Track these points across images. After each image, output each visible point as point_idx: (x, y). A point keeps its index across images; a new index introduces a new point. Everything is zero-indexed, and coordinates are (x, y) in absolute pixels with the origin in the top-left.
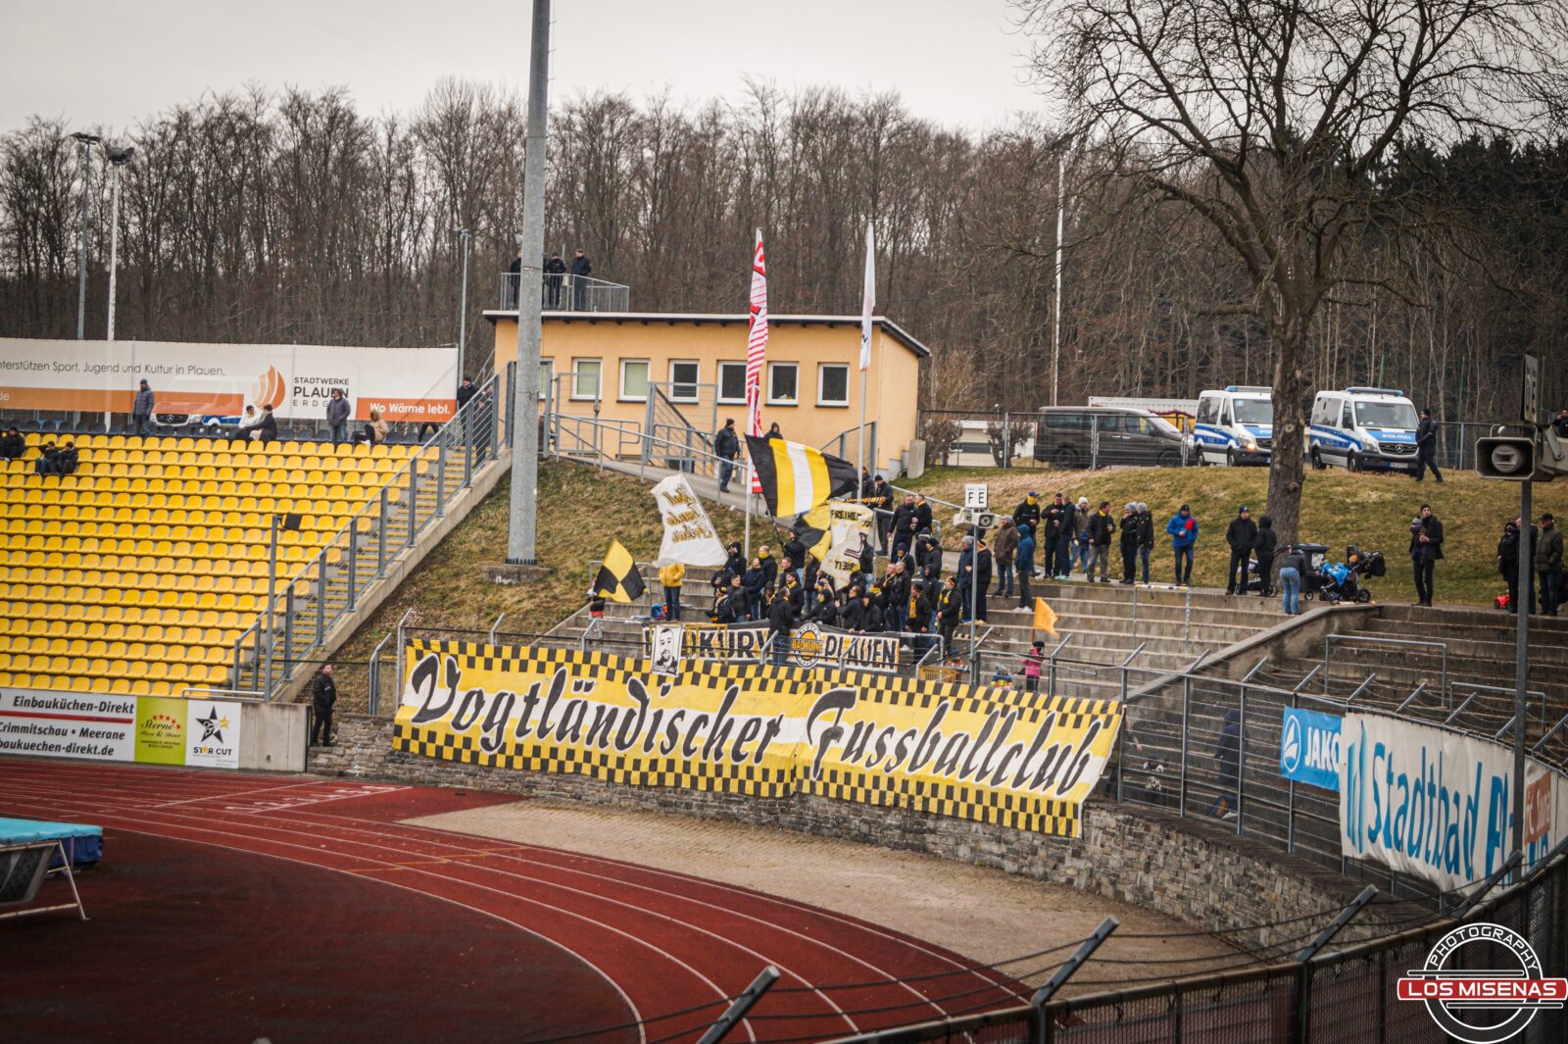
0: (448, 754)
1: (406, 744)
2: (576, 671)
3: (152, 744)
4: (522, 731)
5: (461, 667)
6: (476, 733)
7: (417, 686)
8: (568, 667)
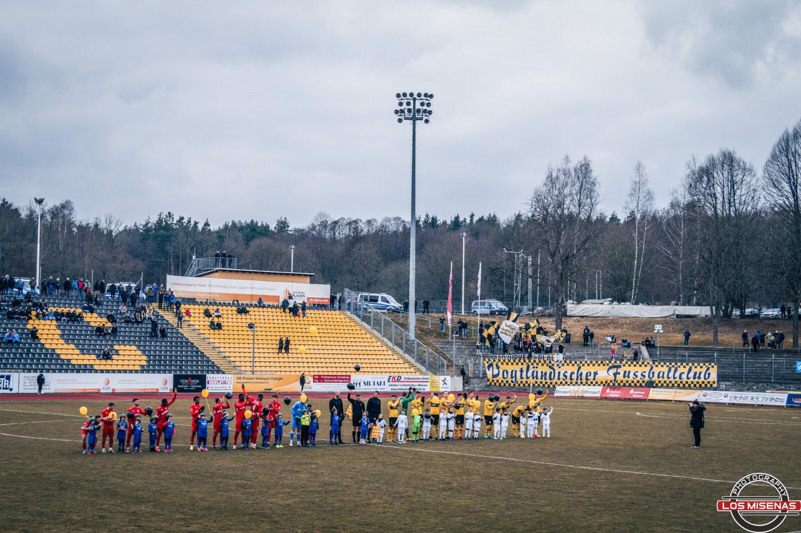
0: (502, 384)
1: (491, 383)
2: (532, 364)
3: (433, 387)
4: (522, 378)
5: (500, 364)
6: (509, 379)
7: (489, 370)
8: (530, 364)
